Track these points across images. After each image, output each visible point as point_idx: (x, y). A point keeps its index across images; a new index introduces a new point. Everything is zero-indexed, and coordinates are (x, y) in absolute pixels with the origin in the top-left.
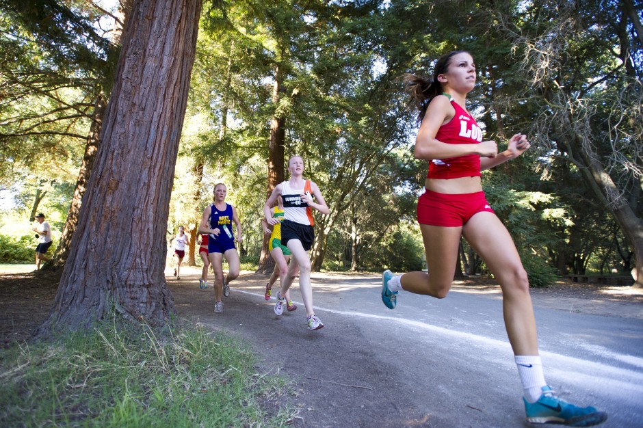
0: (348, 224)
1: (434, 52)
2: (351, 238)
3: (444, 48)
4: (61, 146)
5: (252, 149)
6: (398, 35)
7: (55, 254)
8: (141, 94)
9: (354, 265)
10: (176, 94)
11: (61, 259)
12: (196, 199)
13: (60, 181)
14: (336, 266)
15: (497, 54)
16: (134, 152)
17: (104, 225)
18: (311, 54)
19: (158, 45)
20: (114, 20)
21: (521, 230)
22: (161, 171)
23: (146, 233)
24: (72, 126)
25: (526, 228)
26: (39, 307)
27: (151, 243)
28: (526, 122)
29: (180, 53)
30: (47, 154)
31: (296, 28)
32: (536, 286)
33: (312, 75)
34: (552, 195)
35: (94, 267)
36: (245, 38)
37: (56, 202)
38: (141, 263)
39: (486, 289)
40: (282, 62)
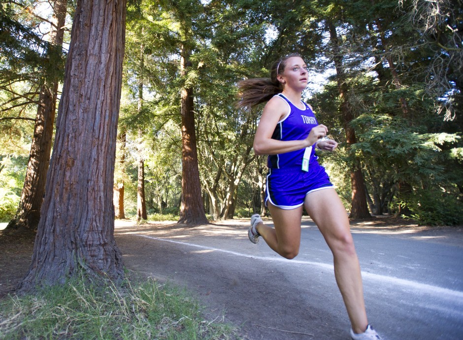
0: (255, 174)
1: (322, 15)
2: (259, 187)
3: (332, 11)
4: (16, 128)
5: (166, 116)
6: (285, 5)
7: (16, 215)
8: (86, 86)
9: (263, 211)
10: (113, 84)
11: (21, 219)
12: (122, 162)
13: (16, 155)
14: (247, 212)
15: (384, 9)
16: (84, 134)
17: (66, 196)
18: (210, 30)
19: (97, 46)
20: (50, 24)
21: (429, 171)
22: (107, 147)
23: (99, 200)
24: (23, 111)
25: (434, 169)
26: (12, 260)
27: (103, 209)
28: (421, 67)
29: (114, 50)
30: (6, 134)
31: (196, 11)
32: (451, 224)
33: (213, 49)
34: (457, 135)
35: (61, 231)
36: (153, 25)
37: (11, 172)
38: (97, 225)
39: (398, 229)
40: (186, 41)
